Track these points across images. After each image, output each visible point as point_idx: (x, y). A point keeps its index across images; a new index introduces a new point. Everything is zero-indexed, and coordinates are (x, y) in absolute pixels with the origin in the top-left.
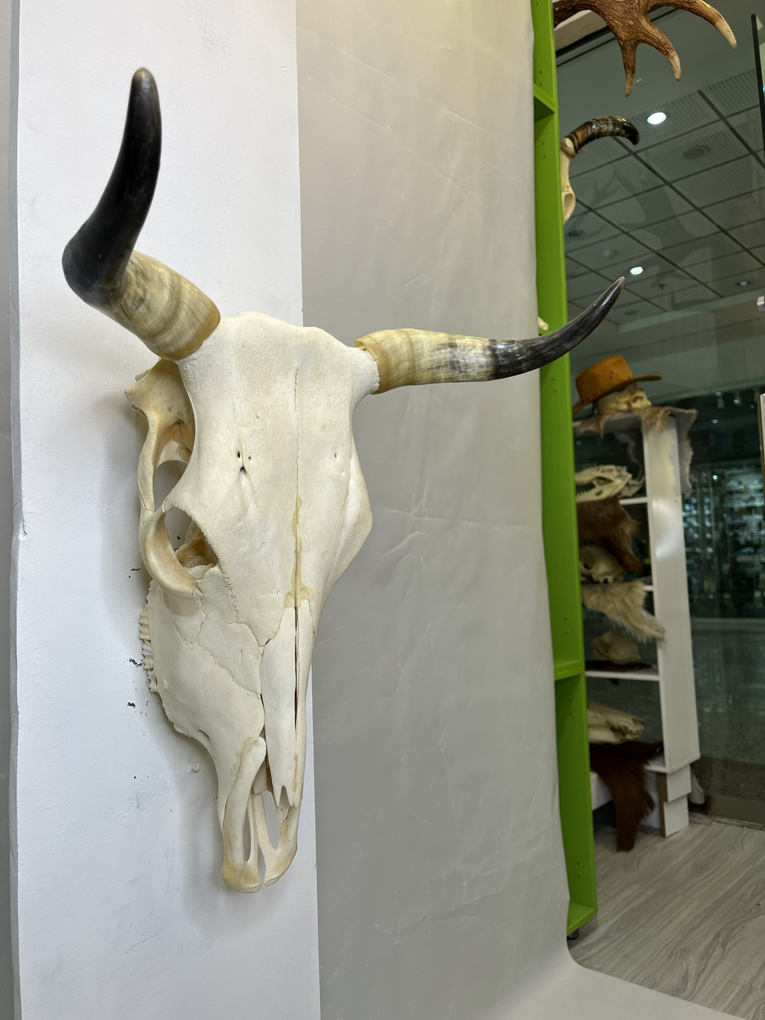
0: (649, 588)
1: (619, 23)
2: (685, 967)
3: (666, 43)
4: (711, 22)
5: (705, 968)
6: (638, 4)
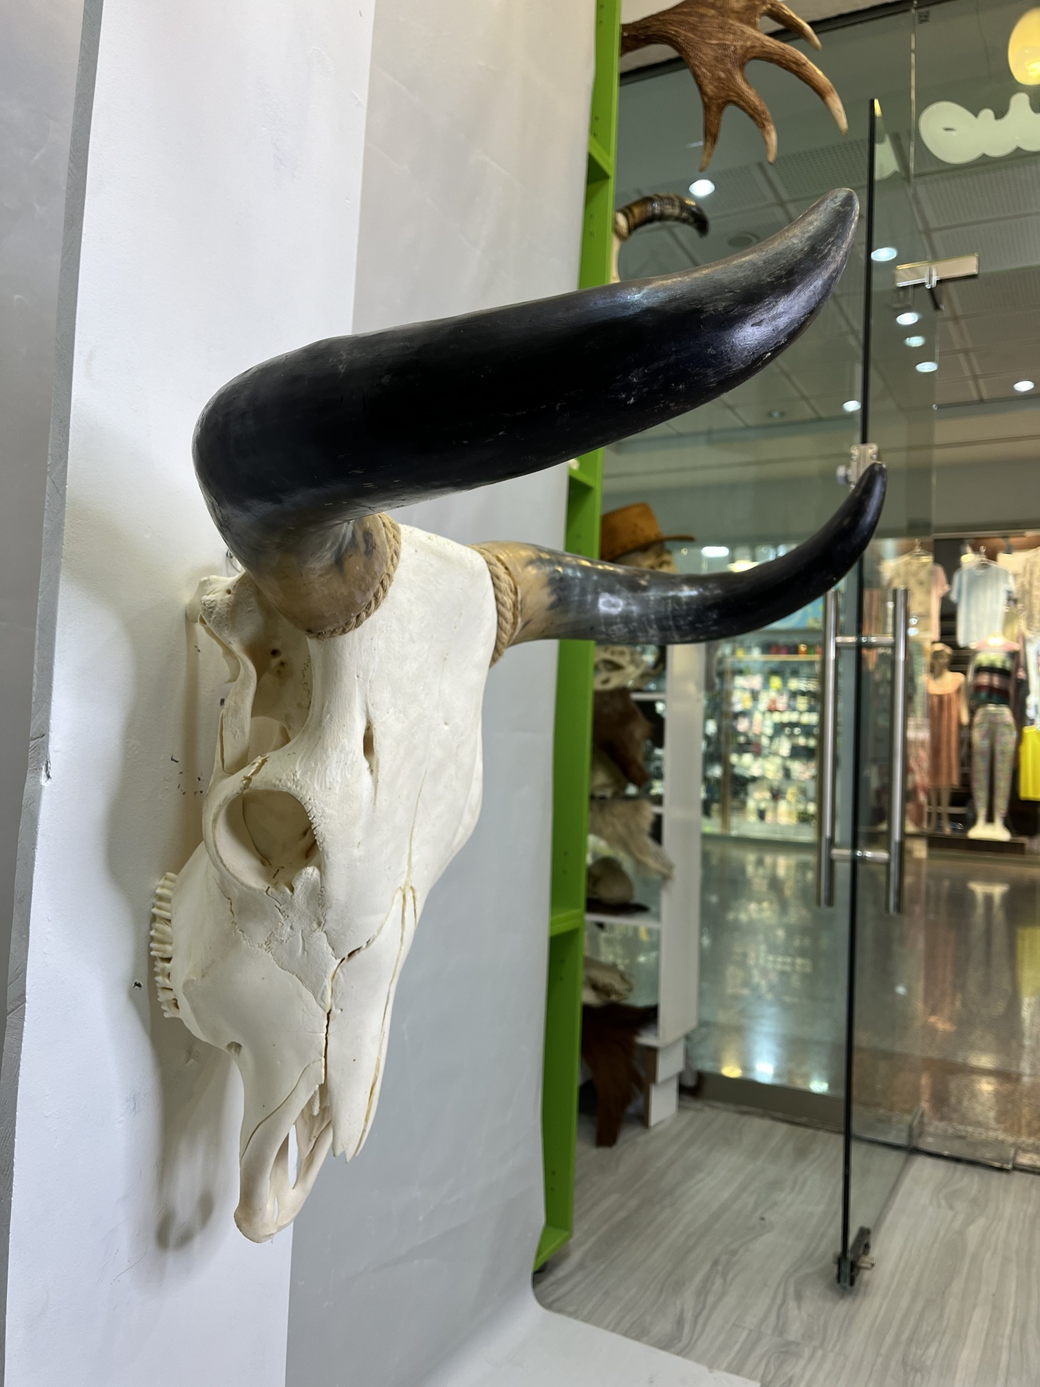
0: (657, 810)
2: (679, 1307)
3: (764, 113)
4: (820, 93)
5: (703, 1308)
6: (734, 52)
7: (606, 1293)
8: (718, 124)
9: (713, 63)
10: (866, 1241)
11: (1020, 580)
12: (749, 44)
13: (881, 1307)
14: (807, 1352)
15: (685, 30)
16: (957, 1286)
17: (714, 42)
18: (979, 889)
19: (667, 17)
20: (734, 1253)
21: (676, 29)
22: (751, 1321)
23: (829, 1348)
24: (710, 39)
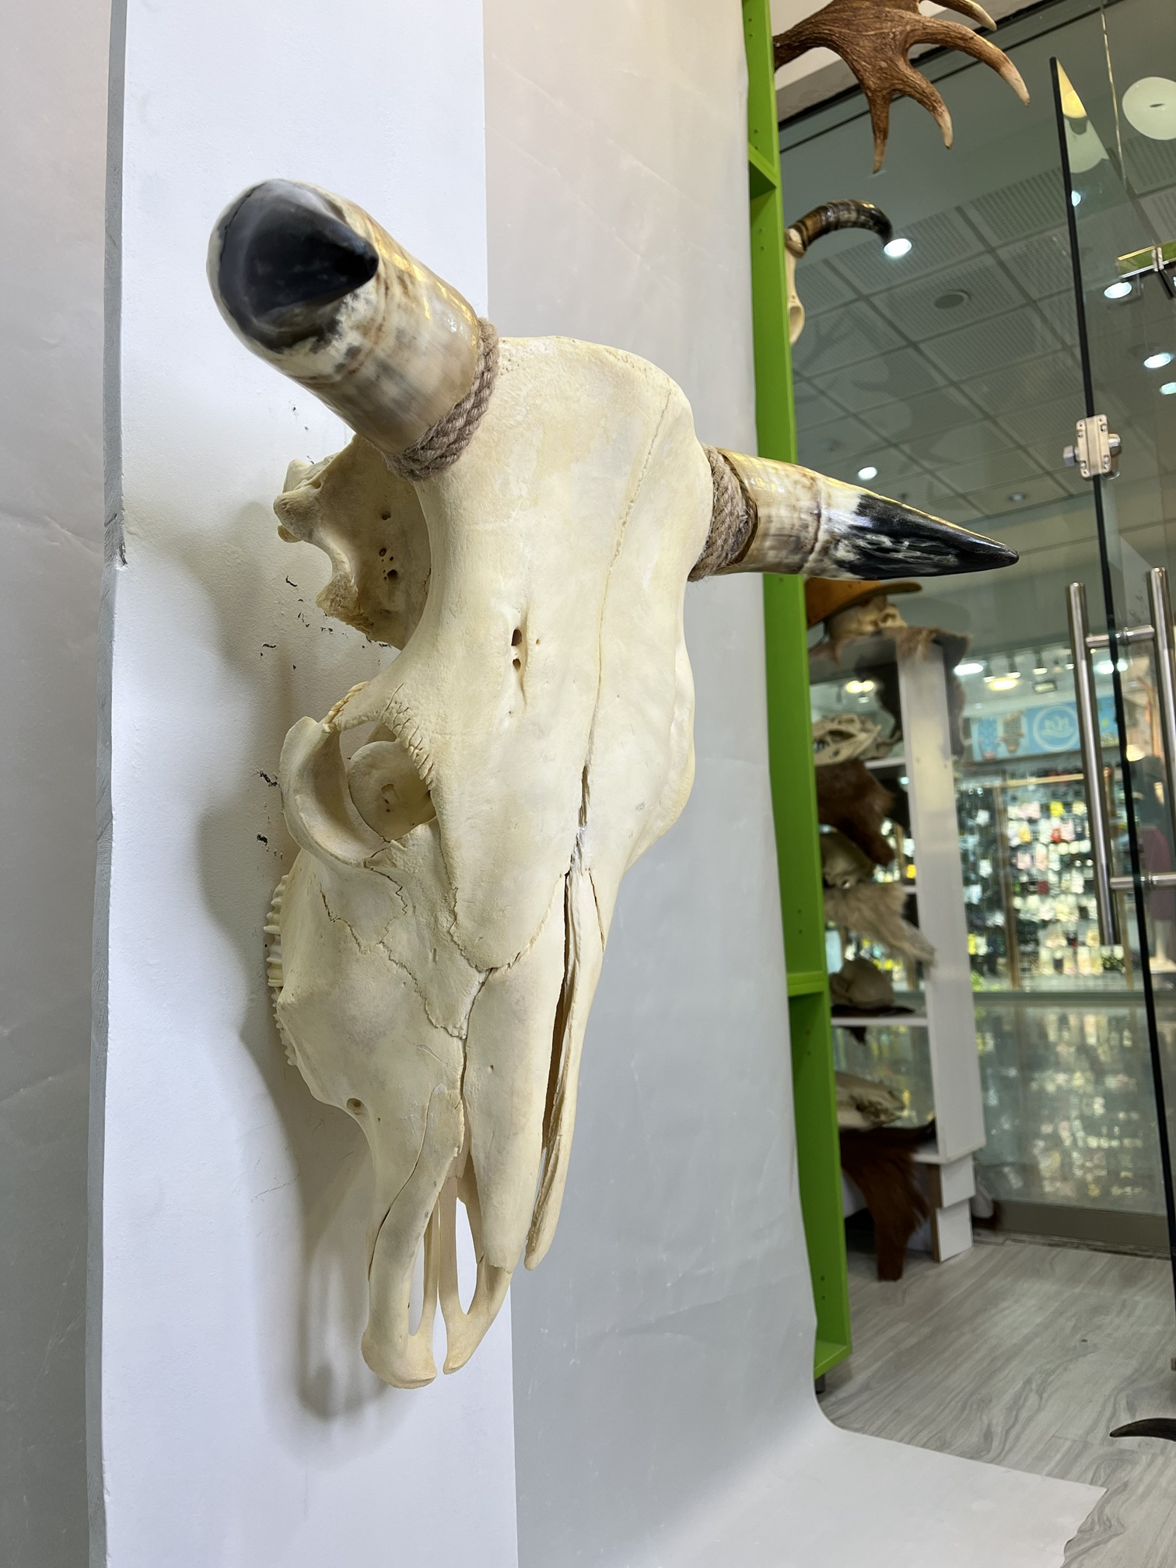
1: (867, 65)
2: (986, 1422)
3: (932, 94)
4: (994, 66)
5: (1013, 1425)
6: (893, 38)
7: (898, 1411)
8: (887, 117)
9: (872, 54)
12: (908, 28)
14: (1145, 1460)
15: (838, 27)
17: (873, 33)
19: (819, 18)
20: (1050, 1373)
21: (829, 27)
22: (1075, 1431)
24: (867, 31)
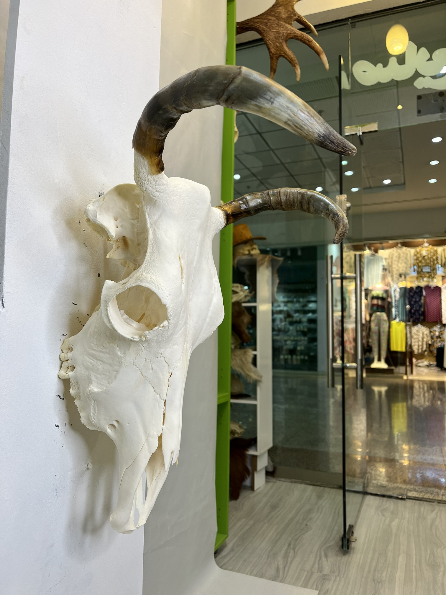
0: (254, 353)
1: (271, 43)
2: (276, 564)
3: (295, 61)
4: (318, 54)
5: (287, 564)
6: (283, 35)
7: (244, 560)
8: (276, 65)
9: (274, 39)
10: (352, 530)
11: (388, 261)
12: (289, 32)
13: (361, 558)
14: (333, 578)
15: (263, 25)
16: (391, 547)
17: (275, 31)
18: (376, 389)
19: (255, 20)
20: (297, 540)
21: (259, 25)
22: (308, 567)
23: (342, 576)
24: (273, 29)
